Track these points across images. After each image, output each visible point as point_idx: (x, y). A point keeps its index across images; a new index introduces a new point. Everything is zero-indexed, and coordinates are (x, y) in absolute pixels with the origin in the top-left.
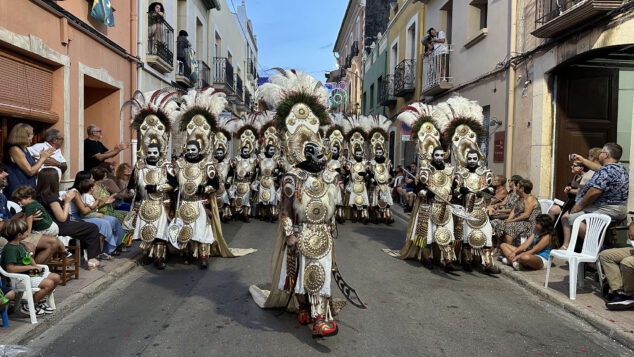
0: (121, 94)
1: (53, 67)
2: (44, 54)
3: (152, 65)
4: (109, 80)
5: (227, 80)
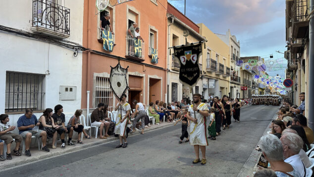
0: (162, 81)
1: (141, 77)
2: (138, 75)
3: (173, 70)
4: (157, 77)
5: (212, 67)
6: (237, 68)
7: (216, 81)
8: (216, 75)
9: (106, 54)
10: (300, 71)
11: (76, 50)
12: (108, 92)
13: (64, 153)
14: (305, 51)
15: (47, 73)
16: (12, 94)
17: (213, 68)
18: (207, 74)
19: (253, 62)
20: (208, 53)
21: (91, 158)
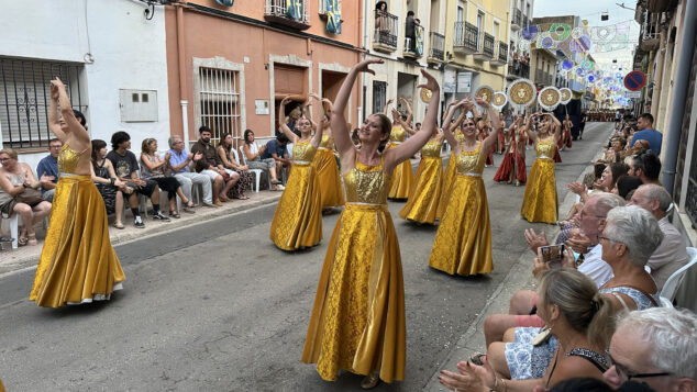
1: (303, 69)
2: (297, 64)
3: (377, 50)
4: (339, 68)
5: (467, 42)
6: (524, 45)
7: (475, 75)
8: (476, 61)
9: (220, 12)
10: (663, 54)
11: (149, 4)
12: (229, 104)
13: (143, 235)
14: (680, 8)
15: (87, 58)
16: (13, 109)
17: (470, 46)
18: (455, 59)
19: (561, 29)
20: (459, 8)
21: (201, 245)
